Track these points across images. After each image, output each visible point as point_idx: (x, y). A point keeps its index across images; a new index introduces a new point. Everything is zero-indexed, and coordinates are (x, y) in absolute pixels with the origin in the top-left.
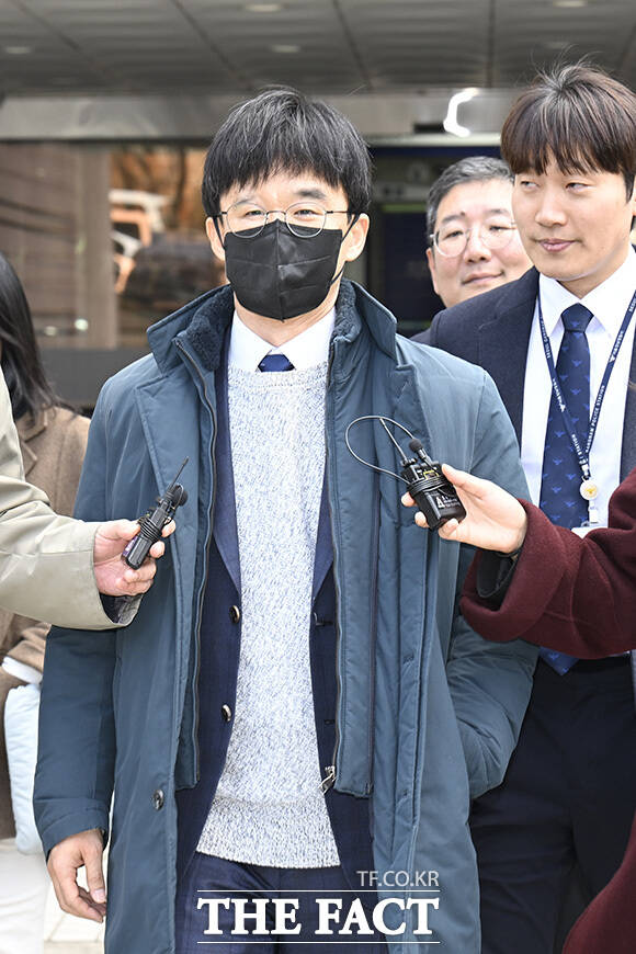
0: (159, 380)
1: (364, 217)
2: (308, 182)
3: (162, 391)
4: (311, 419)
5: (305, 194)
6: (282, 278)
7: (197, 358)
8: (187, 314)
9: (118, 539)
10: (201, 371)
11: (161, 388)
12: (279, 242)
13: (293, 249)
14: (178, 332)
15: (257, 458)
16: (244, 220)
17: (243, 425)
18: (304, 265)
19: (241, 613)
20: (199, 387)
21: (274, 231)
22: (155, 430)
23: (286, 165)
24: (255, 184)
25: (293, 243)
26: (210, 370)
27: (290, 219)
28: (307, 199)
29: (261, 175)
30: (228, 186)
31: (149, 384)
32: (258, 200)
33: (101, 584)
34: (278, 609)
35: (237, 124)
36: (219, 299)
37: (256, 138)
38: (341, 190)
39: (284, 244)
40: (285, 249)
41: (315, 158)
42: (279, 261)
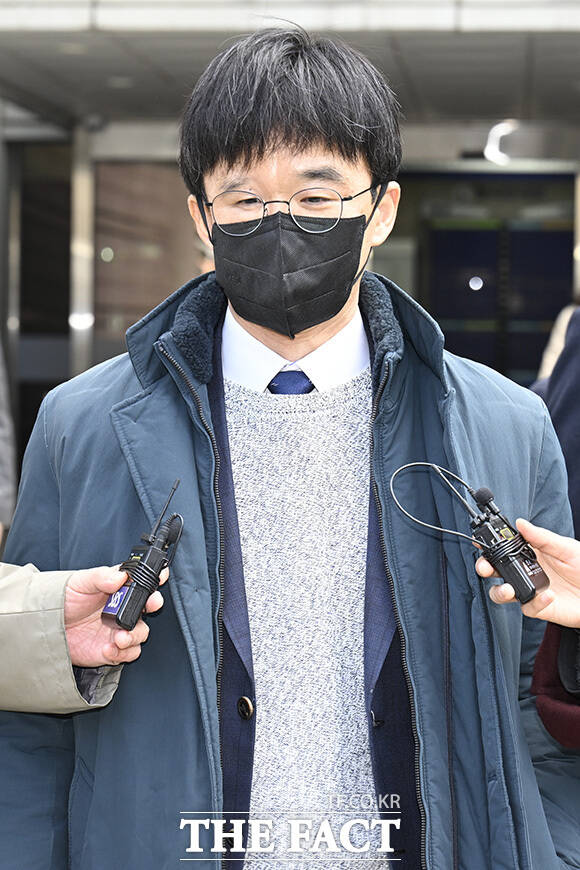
0: (140, 397)
1: (393, 185)
2: (318, 158)
3: (148, 411)
4: (341, 454)
5: (314, 175)
6: (290, 290)
7: (186, 367)
8: (167, 312)
9: (97, 591)
10: (193, 384)
11: (145, 409)
12: (282, 243)
13: (301, 250)
14: (160, 335)
15: (268, 504)
16: (236, 210)
17: (248, 461)
18: (317, 269)
19: (254, 707)
20: (191, 405)
21: (276, 228)
22: (143, 467)
23: (287, 138)
24: (247, 163)
25: (300, 242)
26: (203, 383)
27: (297, 209)
28: (316, 183)
29: (255, 150)
30: (212, 164)
31: (129, 404)
32: (252, 183)
33: (73, 652)
34: (288, 704)
35: (219, 80)
36: (205, 290)
37: (245, 103)
38: (361, 163)
39: (289, 244)
40: (290, 250)
41: (327, 128)
42: (284, 266)
